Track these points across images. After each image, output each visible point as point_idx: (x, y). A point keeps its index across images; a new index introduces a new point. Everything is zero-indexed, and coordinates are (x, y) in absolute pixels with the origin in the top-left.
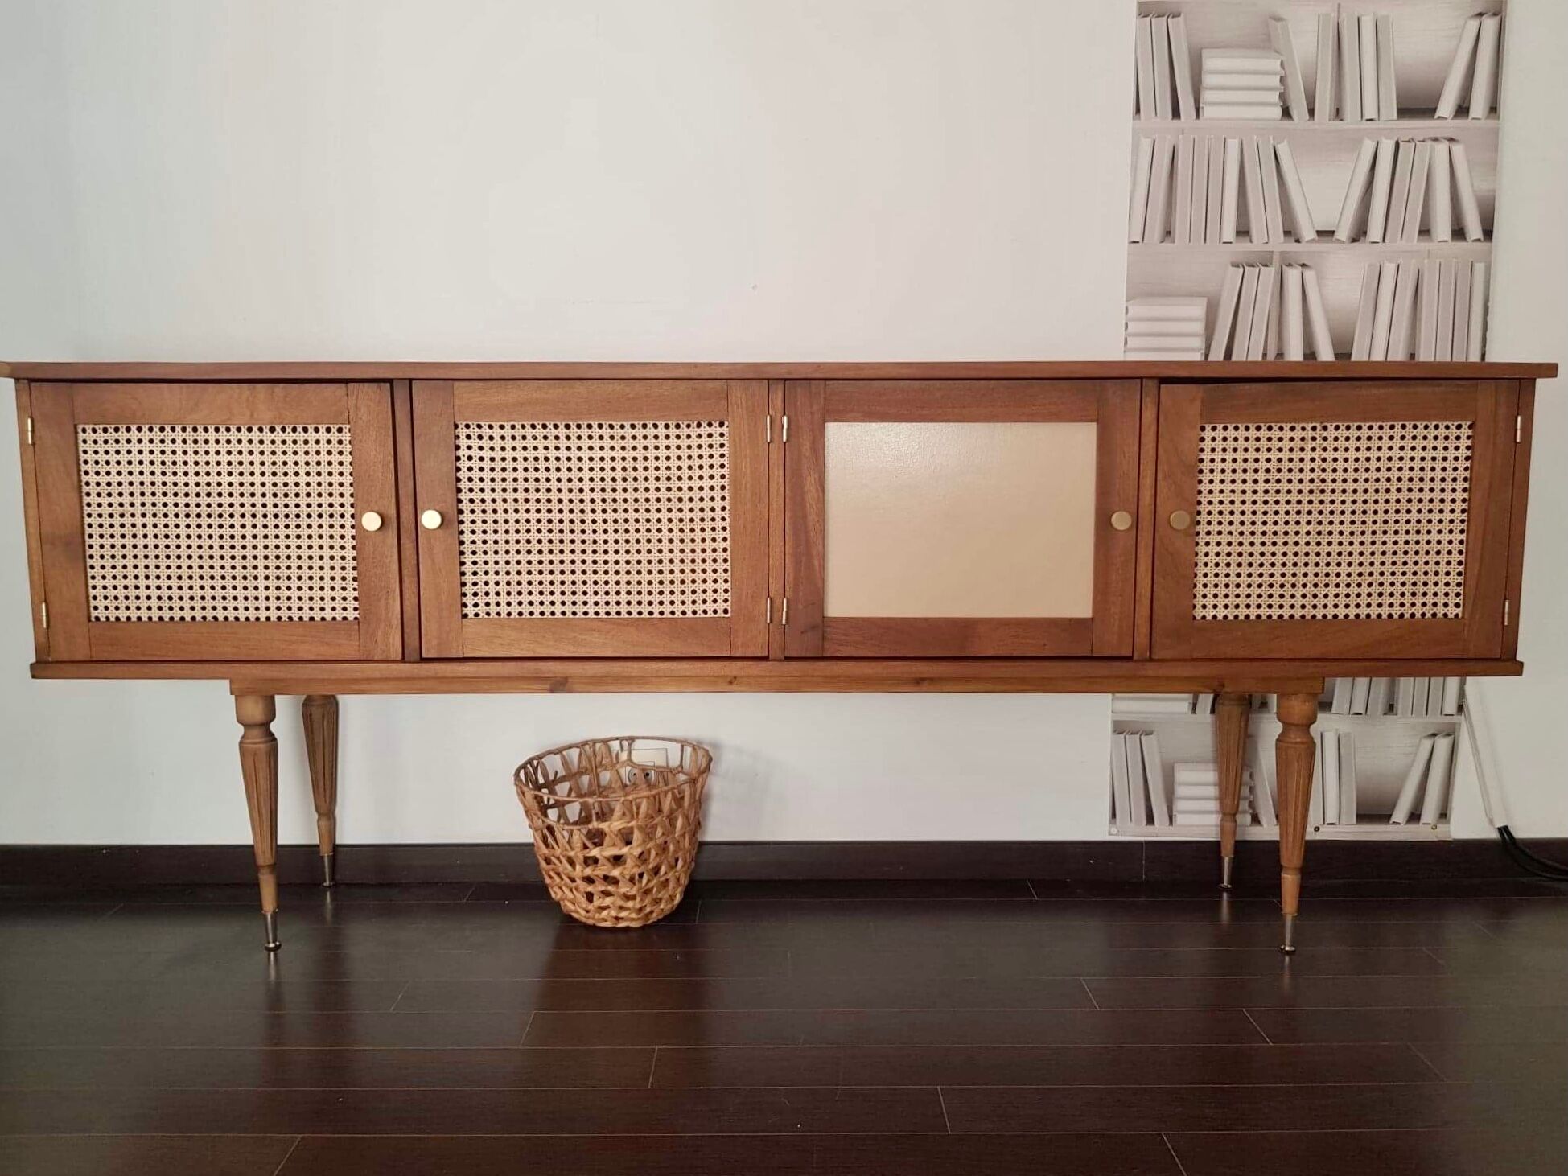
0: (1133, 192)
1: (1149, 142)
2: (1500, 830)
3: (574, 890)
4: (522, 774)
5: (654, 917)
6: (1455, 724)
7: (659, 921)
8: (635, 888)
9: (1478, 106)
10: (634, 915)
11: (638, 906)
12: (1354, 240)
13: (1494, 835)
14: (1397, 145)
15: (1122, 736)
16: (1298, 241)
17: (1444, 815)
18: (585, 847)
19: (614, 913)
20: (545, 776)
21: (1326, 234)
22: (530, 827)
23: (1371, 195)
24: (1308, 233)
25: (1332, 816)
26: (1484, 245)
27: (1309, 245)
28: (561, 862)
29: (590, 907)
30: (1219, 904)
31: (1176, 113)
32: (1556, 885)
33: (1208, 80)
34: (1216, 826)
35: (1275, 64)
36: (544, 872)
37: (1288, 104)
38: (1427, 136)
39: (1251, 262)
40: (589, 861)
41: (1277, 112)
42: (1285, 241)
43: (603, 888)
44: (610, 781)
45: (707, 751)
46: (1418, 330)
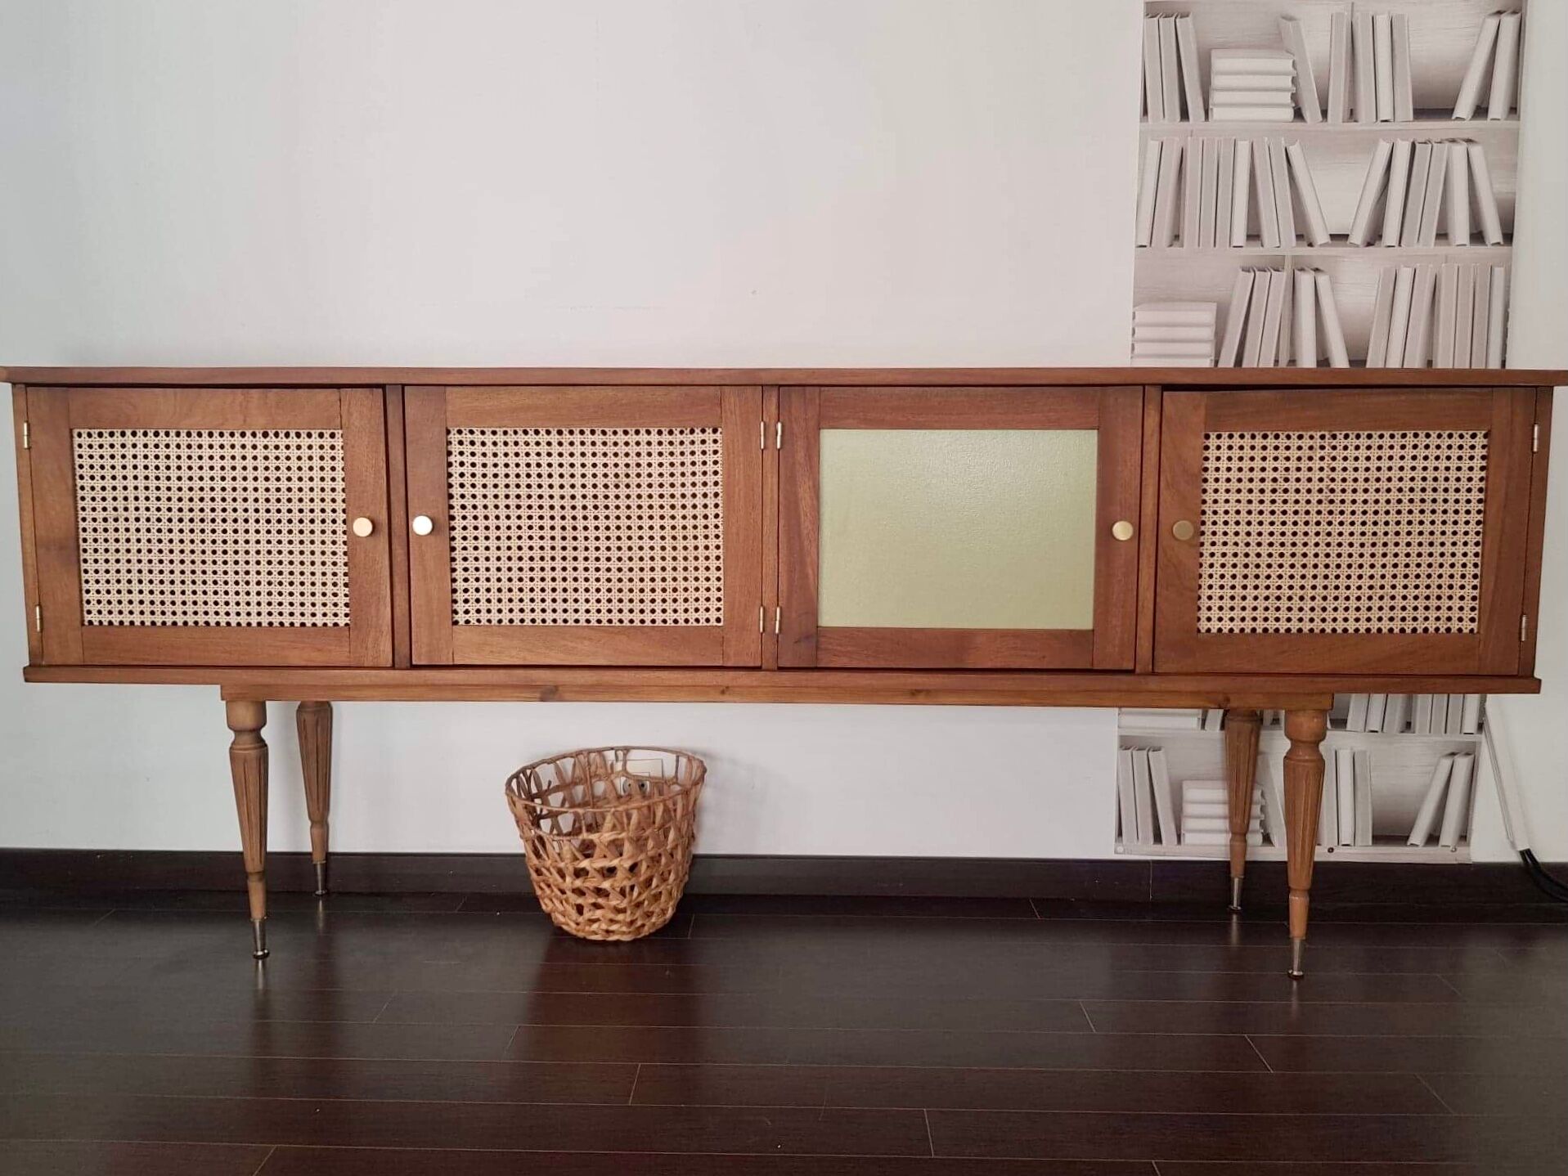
0: (1140, 195)
1: (1157, 144)
2: (1522, 853)
3: (564, 902)
4: (514, 784)
5: (646, 931)
6: (1474, 743)
7: (650, 935)
8: (626, 901)
9: (1498, 106)
10: (624, 929)
11: (628, 920)
12: (1369, 244)
13: (1514, 858)
14: (1414, 146)
15: (1129, 752)
16: (1310, 245)
17: (1464, 837)
18: (576, 858)
19: (604, 926)
20: (538, 785)
21: (1339, 238)
22: (521, 837)
23: (1386, 197)
24: (1321, 236)
25: (1346, 837)
26: (1504, 249)
27: (1322, 249)
28: (551, 874)
29: (581, 919)
30: (1227, 927)
31: (1185, 115)
33: (1217, 81)
34: (1226, 846)
35: (1287, 65)
36: (535, 884)
37: (1300, 105)
38: (1444, 138)
39: (1261, 265)
40: (579, 873)
41: (1289, 113)
42: (1297, 245)
43: (593, 901)
44: (605, 792)
45: (702, 762)
46: (1435, 334)
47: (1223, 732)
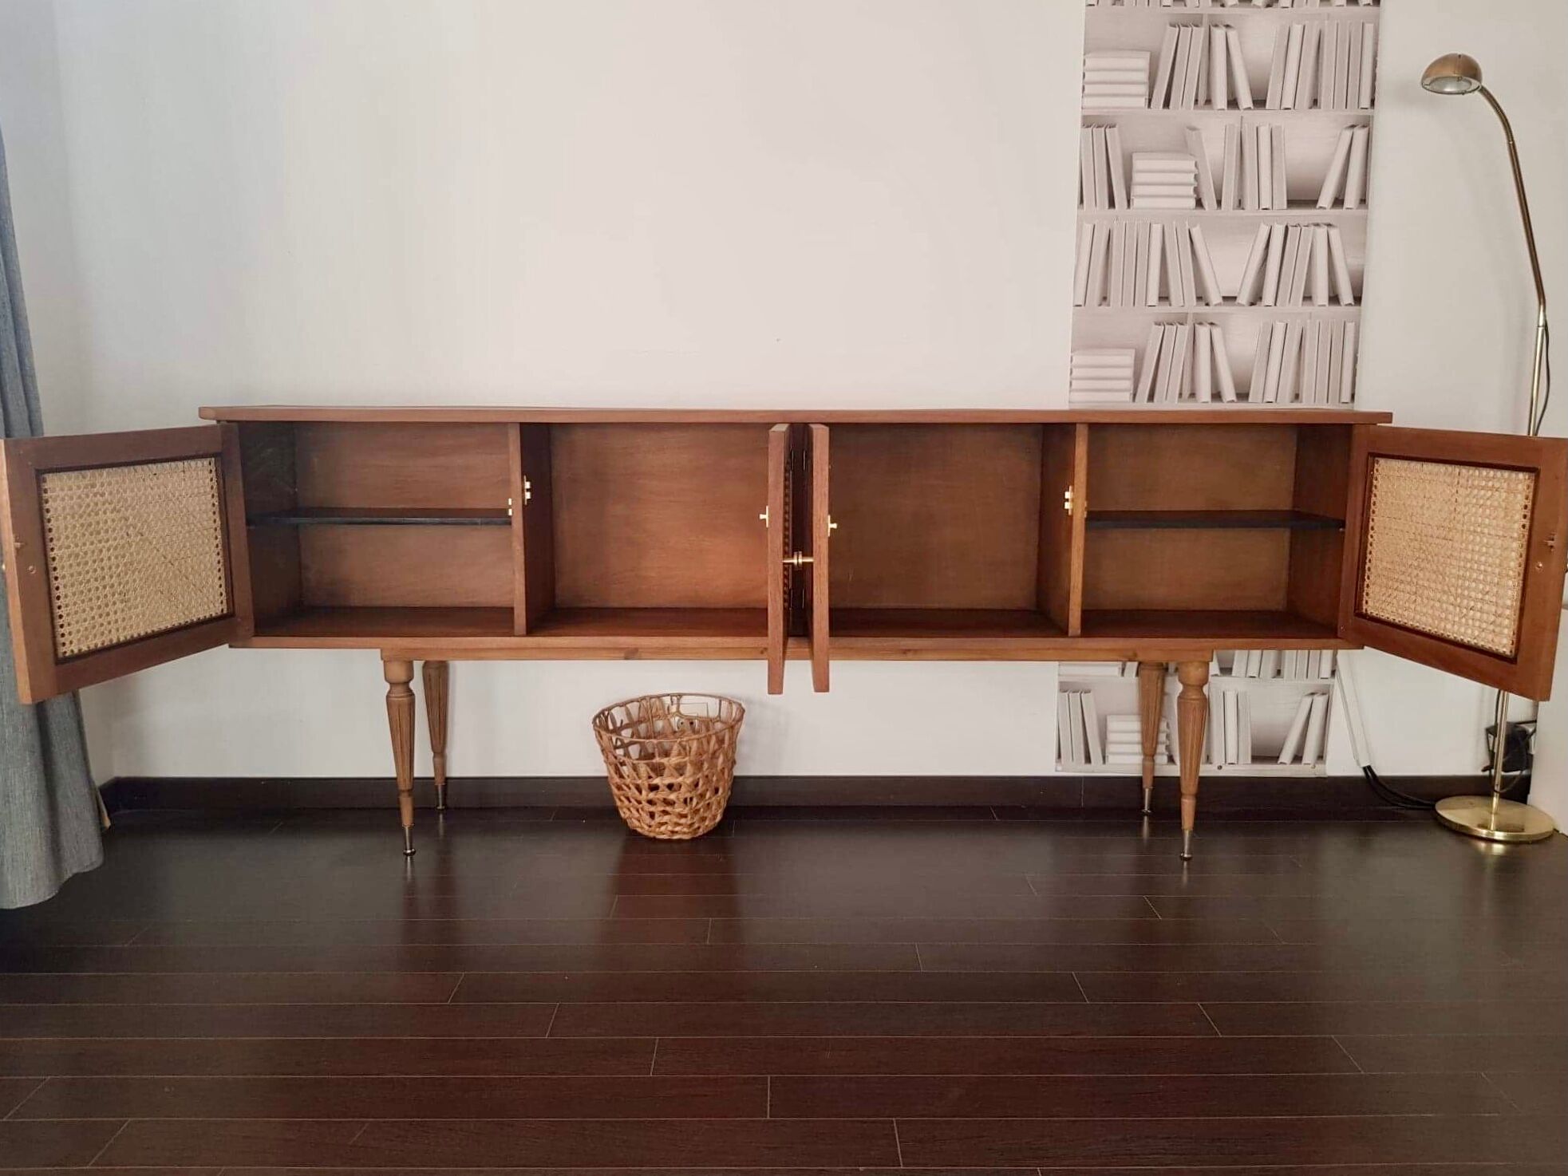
0: (1077, 266)
1: (1090, 227)
2: (1365, 769)
3: (640, 810)
4: (597, 721)
5: (701, 832)
6: (1329, 685)
7: (704, 835)
8: (687, 809)
9: (1351, 198)
10: (685, 830)
11: (689, 822)
12: (1252, 304)
13: (1361, 773)
14: (1287, 228)
15: (1066, 694)
16: (1207, 304)
17: (1321, 757)
18: (650, 777)
19: (670, 828)
20: (614, 723)
21: (1229, 299)
22: (605, 761)
23: (1266, 265)
24: (1215, 298)
25: (1232, 758)
26: (1355, 309)
27: (1218, 307)
28: (630, 788)
29: (653, 823)
30: (1141, 825)
31: (1112, 204)
32: (1410, 812)
33: (1137, 177)
34: (1139, 764)
35: (1189, 165)
36: (615, 797)
37: (1201, 196)
38: (1311, 222)
39: (1171, 321)
40: (654, 788)
41: (1193, 203)
42: (1197, 305)
43: (662, 809)
44: (663, 727)
45: (740, 705)
46: (1301, 376)
47: (1137, 678)
